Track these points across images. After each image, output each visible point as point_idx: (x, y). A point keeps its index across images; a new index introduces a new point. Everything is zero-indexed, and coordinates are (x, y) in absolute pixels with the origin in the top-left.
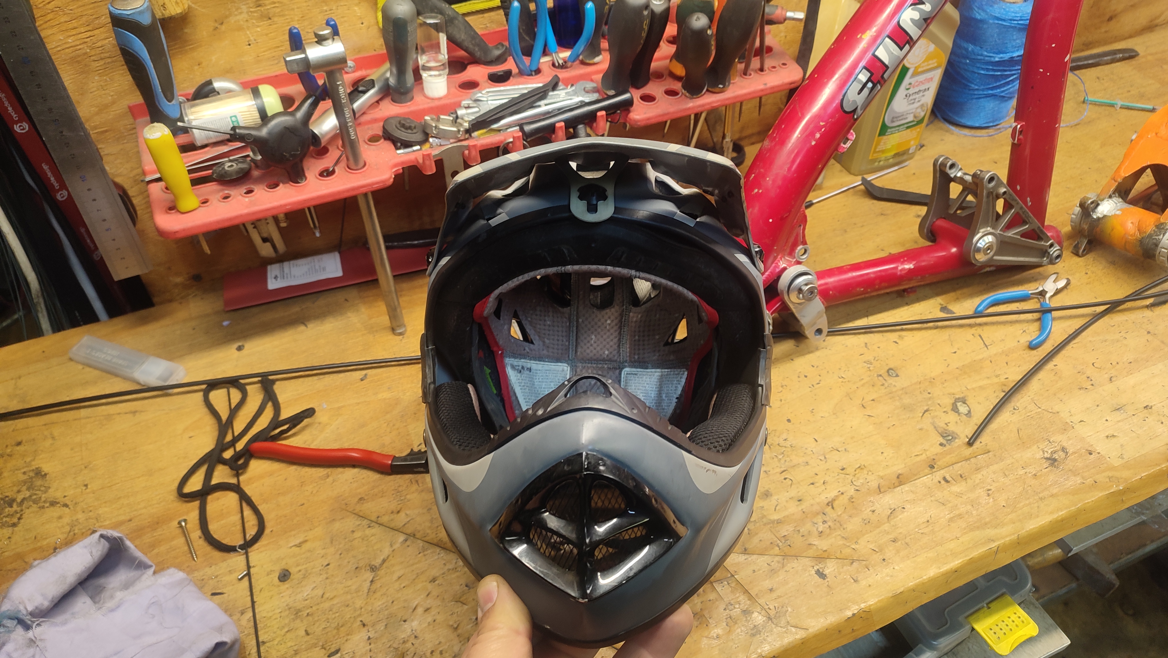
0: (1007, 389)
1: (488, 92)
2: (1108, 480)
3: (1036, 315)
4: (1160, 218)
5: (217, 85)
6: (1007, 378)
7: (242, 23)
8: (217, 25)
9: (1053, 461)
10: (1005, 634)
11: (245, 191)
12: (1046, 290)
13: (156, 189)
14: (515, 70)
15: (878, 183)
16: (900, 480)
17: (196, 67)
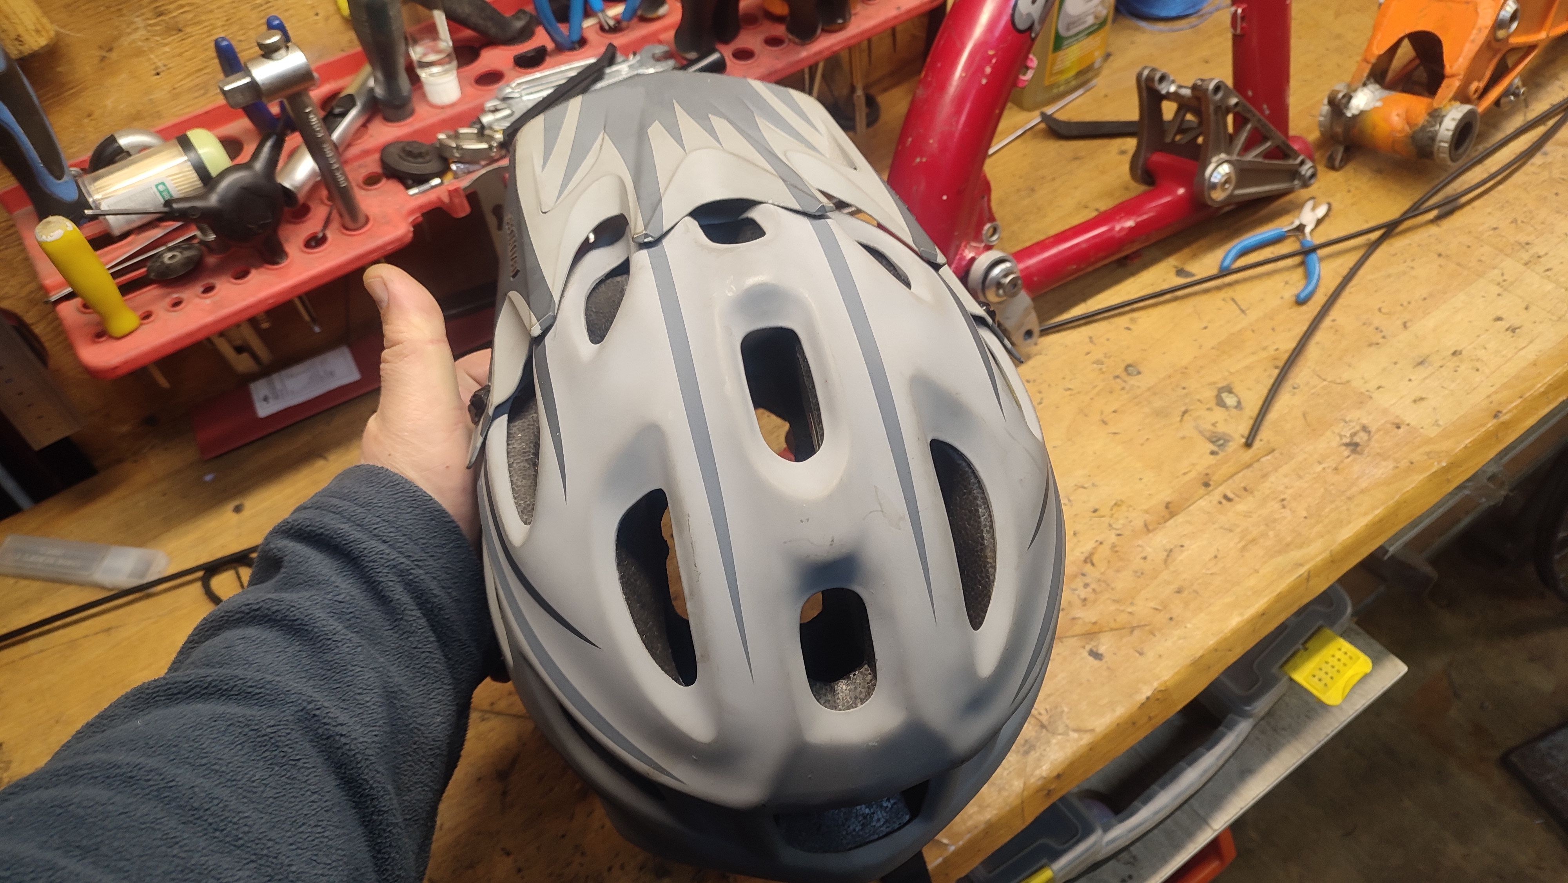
0: (1281, 364)
1: (519, 84)
2: (1426, 457)
3: (1297, 259)
4: (1432, 103)
5: (124, 141)
6: (1277, 349)
7: (140, 44)
8: (103, 53)
9: (1354, 447)
10: (1332, 678)
11: (202, 289)
12: (1304, 222)
13: (69, 311)
14: (550, 46)
15: (1062, 116)
16: (1171, 510)
17: (86, 121)
